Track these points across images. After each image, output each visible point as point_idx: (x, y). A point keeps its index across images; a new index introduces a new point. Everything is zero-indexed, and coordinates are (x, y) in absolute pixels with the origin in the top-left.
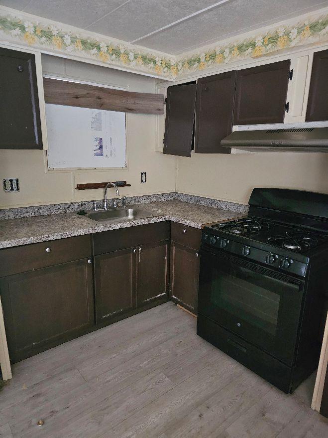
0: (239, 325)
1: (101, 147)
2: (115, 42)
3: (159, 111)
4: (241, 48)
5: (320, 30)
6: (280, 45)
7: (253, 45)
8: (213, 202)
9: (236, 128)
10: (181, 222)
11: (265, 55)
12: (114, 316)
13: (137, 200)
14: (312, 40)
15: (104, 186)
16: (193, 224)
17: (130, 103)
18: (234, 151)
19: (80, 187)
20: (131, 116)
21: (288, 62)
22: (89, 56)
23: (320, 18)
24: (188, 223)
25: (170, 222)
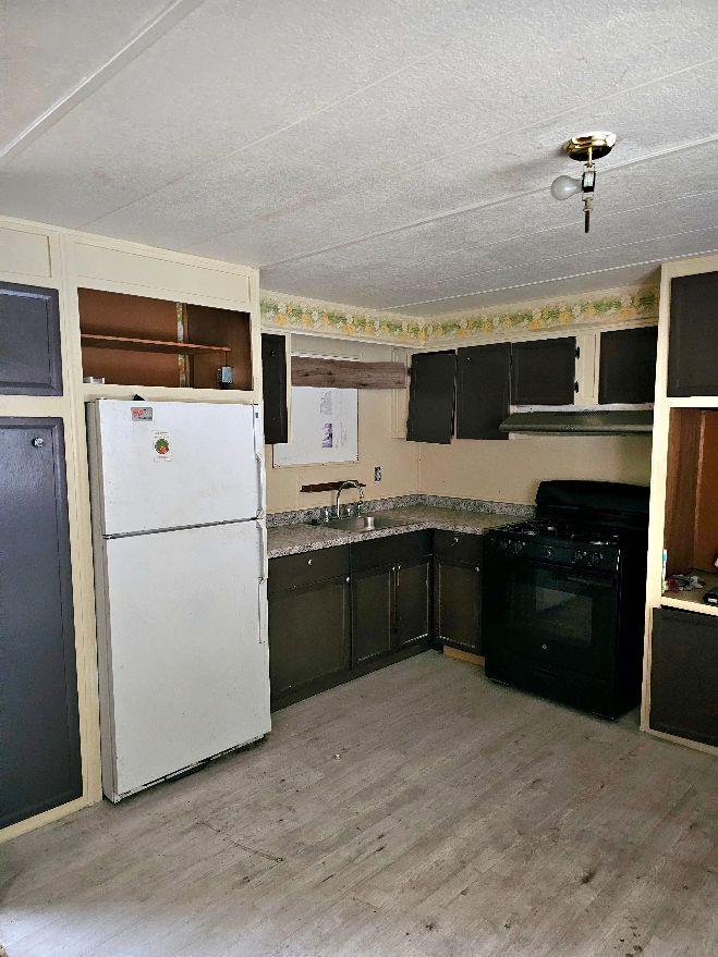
0: (545, 647)
1: (331, 435)
2: (362, 311)
3: (399, 384)
4: (515, 319)
5: (606, 310)
6: (562, 320)
7: (530, 318)
8: (481, 504)
9: (513, 409)
10: (450, 529)
11: (544, 329)
12: (371, 660)
13: (372, 506)
14: (597, 319)
15: (337, 486)
16: (469, 530)
17: (363, 376)
18: (512, 436)
19: (306, 489)
20: (364, 392)
21: (573, 339)
22: (335, 331)
23: (605, 298)
24: (460, 529)
25: (432, 531)
